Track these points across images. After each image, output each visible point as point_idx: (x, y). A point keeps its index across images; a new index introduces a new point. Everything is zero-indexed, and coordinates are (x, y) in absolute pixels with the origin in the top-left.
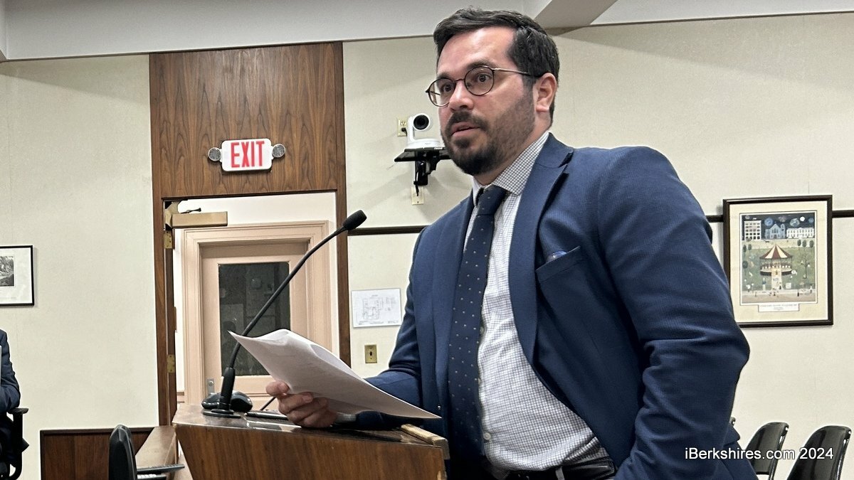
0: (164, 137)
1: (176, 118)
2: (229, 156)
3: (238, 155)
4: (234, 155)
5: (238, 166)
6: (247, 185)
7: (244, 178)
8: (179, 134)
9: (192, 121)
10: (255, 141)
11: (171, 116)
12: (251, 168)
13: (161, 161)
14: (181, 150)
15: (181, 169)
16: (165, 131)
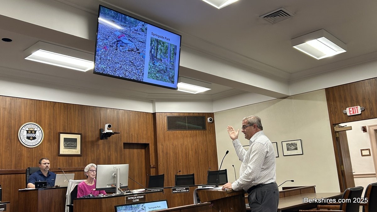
0: (331, 109)
1: (334, 104)
2: (349, 111)
3: (351, 111)
4: (350, 111)
5: (351, 114)
6: (355, 119)
7: (354, 117)
8: (335, 108)
9: (338, 103)
10: (355, 107)
11: (332, 104)
12: (355, 114)
13: (331, 115)
14: (336, 111)
15: (337, 116)
16: (331, 107)
